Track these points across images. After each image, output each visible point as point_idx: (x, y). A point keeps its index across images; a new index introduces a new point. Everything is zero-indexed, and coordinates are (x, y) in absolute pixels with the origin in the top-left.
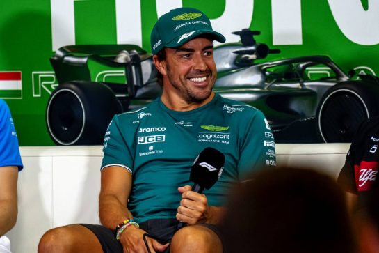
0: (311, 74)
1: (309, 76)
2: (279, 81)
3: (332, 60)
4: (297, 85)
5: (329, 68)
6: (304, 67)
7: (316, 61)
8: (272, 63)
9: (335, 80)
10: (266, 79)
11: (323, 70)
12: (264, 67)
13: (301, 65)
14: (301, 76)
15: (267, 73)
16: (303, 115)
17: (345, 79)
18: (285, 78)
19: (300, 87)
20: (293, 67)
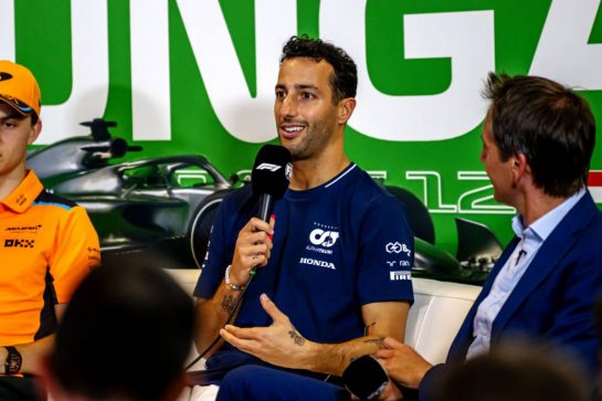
0: (182, 179)
1: (179, 181)
2: (140, 187)
3: (209, 161)
4: (163, 193)
5: (205, 172)
6: (173, 170)
7: (189, 162)
8: (131, 164)
9: (212, 186)
10: (124, 184)
11: (197, 174)
12: (121, 169)
13: (169, 167)
14: (168, 181)
15: (125, 177)
16: (171, 232)
17: (225, 185)
18: (148, 183)
19: (168, 196)
20: (158, 169)
